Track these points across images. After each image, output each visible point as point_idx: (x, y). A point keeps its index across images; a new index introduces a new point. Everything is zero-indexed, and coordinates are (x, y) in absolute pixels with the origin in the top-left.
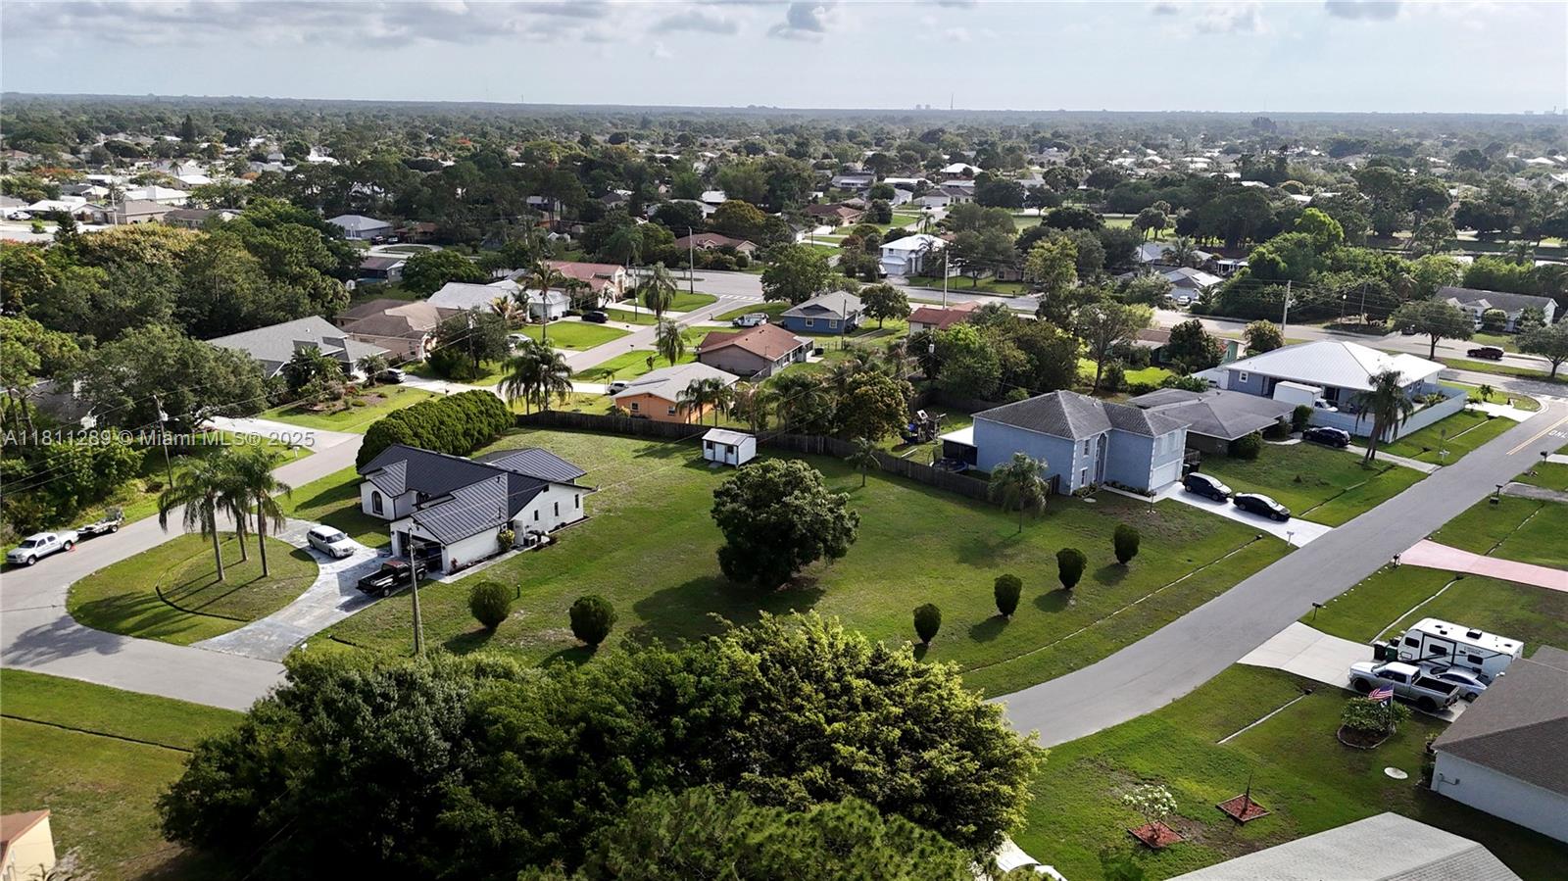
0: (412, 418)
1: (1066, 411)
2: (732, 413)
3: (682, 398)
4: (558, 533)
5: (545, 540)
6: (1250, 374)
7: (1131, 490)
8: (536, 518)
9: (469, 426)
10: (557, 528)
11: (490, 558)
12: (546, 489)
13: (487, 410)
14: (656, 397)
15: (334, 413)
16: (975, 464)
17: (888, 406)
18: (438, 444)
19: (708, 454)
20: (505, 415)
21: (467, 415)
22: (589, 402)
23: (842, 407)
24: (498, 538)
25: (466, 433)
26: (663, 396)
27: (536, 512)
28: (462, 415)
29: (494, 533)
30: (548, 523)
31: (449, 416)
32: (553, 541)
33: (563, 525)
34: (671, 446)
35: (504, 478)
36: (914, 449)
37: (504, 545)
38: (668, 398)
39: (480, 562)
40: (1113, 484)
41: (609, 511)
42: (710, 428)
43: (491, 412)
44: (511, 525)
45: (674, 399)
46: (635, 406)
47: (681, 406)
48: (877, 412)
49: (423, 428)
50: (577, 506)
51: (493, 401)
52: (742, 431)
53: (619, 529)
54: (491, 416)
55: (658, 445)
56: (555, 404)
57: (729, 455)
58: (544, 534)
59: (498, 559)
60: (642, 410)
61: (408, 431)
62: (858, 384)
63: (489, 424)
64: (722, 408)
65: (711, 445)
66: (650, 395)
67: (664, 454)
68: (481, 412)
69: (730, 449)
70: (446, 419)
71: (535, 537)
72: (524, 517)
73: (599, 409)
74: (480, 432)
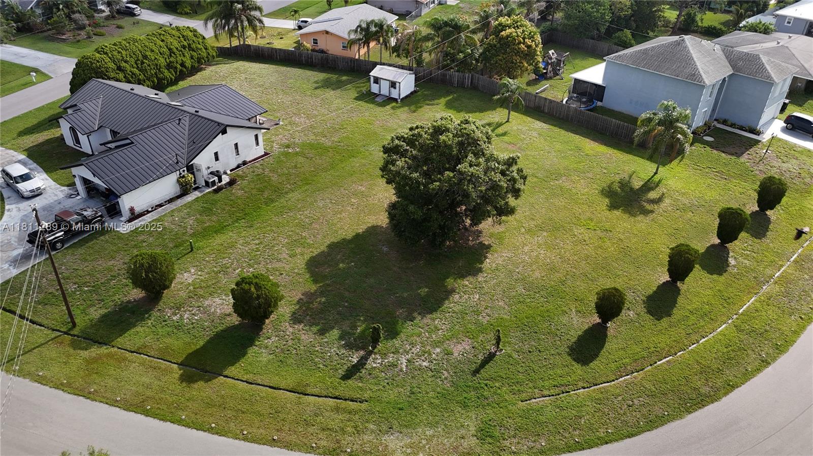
0: (115, 53)
2: (396, 49)
3: (353, 36)
4: (240, 172)
5: (226, 179)
6: (796, 19)
8: (217, 159)
9: (172, 59)
10: (238, 166)
11: (170, 201)
12: (224, 132)
13: (189, 45)
14: (332, 34)
15: (79, 41)
16: (602, 101)
17: (529, 47)
18: (142, 77)
19: (375, 88)
20: (206, 49)
21: (170, 49)
22: (281, 34)
23: (489, 48)
24: (178, 181)
25: (169, 66)
26: (337, 33)
27: (216, 154)
28: (165, 50)
29: (174, 177)
30: (229, 161)
31: (152, 51)
32: (232, 183)
33: (245, 163)
34: (344, 78)
36: (545, 85)
37: (185, 189)
38: (341, 34)
39: (160, 206)
40: (725, 122)
41: (288, 147)
42: (374, 65)
43: (194, 46)
44: (190, 169)
45: (346, 36)
46: (315, 42)
47: (352, 43)
48: (519, 52)
49: (126, 62)
50: (257, 144)
51: (195, 36)
52: (402, 67)
53: (296, 167)
54: (193, 50)
55: (334, 77)
56: (252, 39)
57: (392, 89)
58: (225, 173)
59: (180, 202)
60: (321, 45)
61: (111, 65)
62: (503, 27)
63: (192, 57)
64: (386, 45)
65: (377, 80)
66: (327, 32)
67: (338, 85)
68: (184, 47)
69: (393, 85)
70: (148, 53)
71: (216, 178)
72: (204, 160)
73: (286, 44)
74: (182, 65)
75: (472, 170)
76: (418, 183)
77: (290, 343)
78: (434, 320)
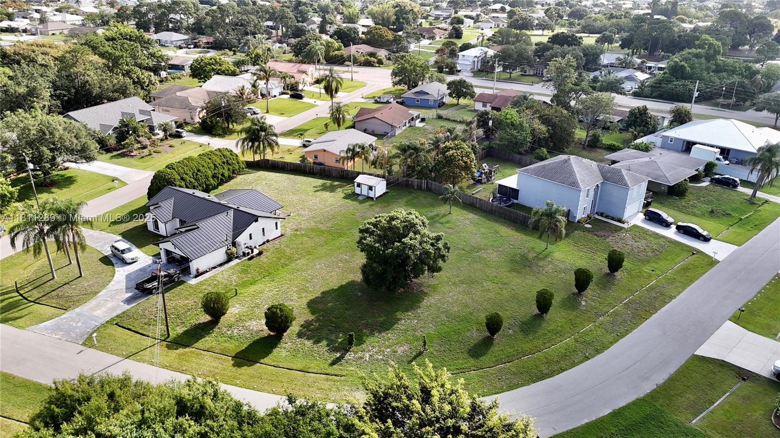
0: (180, 169)
1: (575, 170)
2: (374, 163)
3: (343, 155)
4: (264, 247)
5: (256, 251)
6: (676, 139)
7: (613, 219)
8: (251, 238)
9: (216, 171)
10: (264, 243)
11: (221, 265)
12: (256, 221)
13: (227, 161)
14: (328, 152)
15: (143, 157)
16: (517, 199)
17: (466, 163)
18: (196, 184)
19: (358, 190)
20: (238, 163)
21: (215, 165)
22: (290, 151)
23: (438, 163)
24: (226, 252)
25: (214, 176)
26: (332, 151)
27: (250, 235)
28: (212, 165)
29: (224, 249)
30: (258, 239)
31: (203, 166)
32: (260, 254)
33: (268, 241)
34: (336, 183)
35: (231, 212)
36: (480, 187)
37: (230, 258)
38: (335, 152)
39: (214, 268)
40: (602, 215)
41: (297, 230)
42: (358, 174)
43: (230, 162)
44: (234, 244)
45: (338, 153)
46: (316, 157)
47: (344, 159)
48: (458, 166)
49: (186, 174)
50: (277, 229)
51: (231, 154)
52: (378, 176)
53: (302, 243)
54: (230, 165)
55: (328, 182)
56: (269, 156)
57: (370, 191)
58: (255, 247)
59: (227, 266)
60: (320, 160)
61: (177, 177)
62: (448, 149)
63: (229, 170)
64: (367, 161)
65: (359, 185)
66: (325, 151)
67: (332, 189)
68: (224, 163)
69: (370, 188)
70: (201, 168)
71: (250, 251)
72: (243, 239)
73: (294, 159)
74: (223, 175)
75: (412, 242)
76: (379, 250)
77: (299, 346)
78: (387, 334)
